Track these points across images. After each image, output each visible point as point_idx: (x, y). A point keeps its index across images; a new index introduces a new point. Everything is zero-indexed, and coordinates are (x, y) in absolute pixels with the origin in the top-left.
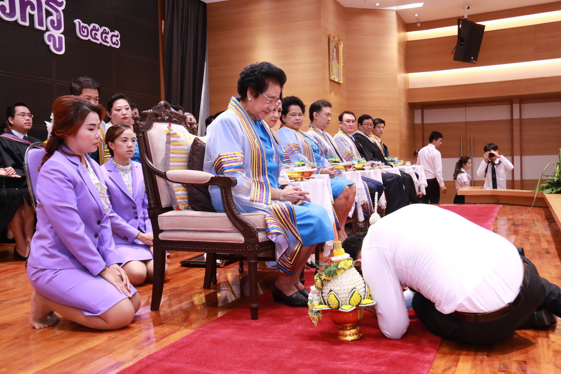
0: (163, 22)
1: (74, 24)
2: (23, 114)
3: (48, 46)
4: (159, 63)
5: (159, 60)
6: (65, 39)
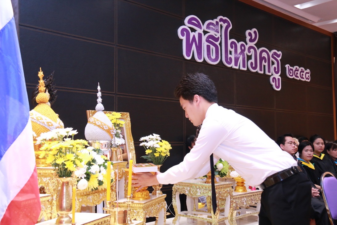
0: (334, 58)
1: (285, 68)
2: (291, 142)
3: (272, 85)
4: (332, 89)
5: (332, 87)
6: (281, 79)
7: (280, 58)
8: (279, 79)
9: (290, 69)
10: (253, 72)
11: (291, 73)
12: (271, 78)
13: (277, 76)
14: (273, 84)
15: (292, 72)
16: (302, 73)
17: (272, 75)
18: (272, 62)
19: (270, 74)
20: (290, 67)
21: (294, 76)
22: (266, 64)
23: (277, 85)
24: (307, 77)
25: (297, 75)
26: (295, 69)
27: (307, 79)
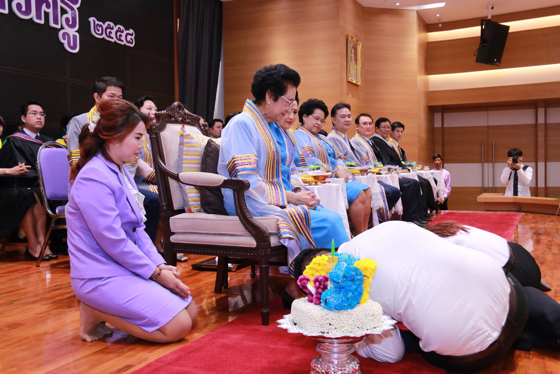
0: (178, 20)
1: (89, 22)
2: (34, 112)
3: (63, 44)
4: (174, 62)
5: (174, 59)
6: (80, 37)
7: (78, 5)
8: (75, 37)
9: (98, 24)
10: (22, 19)
11: (98, 30)
12: (61, 33)
13: (72, 32)
14: (65, 42)
15: (100, 29)
16: (119, 34)
17: (62, 28)
18: (62, 8)
19: (59, 27)
20: (97, 22)
21: (104, 36)
22: (50, 11)
23: (72, 45)
24: (128, 40)
25: (111, 35)
26: (107, 26)
27: (129, 42)
